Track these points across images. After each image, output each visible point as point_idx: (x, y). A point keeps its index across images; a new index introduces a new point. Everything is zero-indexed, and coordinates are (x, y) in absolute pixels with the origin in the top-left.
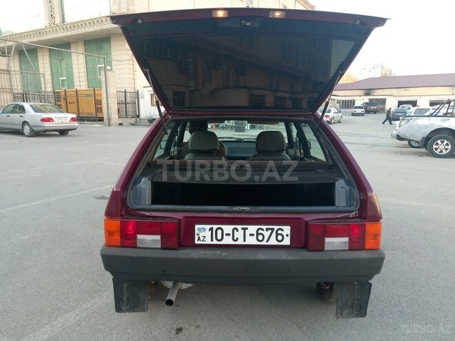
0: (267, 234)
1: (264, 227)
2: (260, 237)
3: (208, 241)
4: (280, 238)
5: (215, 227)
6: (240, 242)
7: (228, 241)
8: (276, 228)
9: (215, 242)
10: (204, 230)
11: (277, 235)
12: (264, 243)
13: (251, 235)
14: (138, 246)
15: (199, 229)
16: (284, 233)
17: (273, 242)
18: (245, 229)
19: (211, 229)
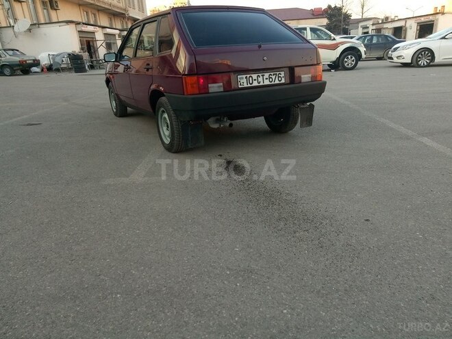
0: (273, 77)
1: (272, 74)
2: (271, 80)
3: (245, 85)
4: (280, 79)
5: (248, 76)
6: (261, 84)
7: (255, 84)
8: (278, 73)
9: (249, 85)
10: (243, 78)
11: (279, 77)
12: (273, 83)
13: (266, 79)
14: (210, 91)
15: (240, 78)
16: (282, 76)
17: (277, 82)
18: (263, 76)
19: (246, 77)
